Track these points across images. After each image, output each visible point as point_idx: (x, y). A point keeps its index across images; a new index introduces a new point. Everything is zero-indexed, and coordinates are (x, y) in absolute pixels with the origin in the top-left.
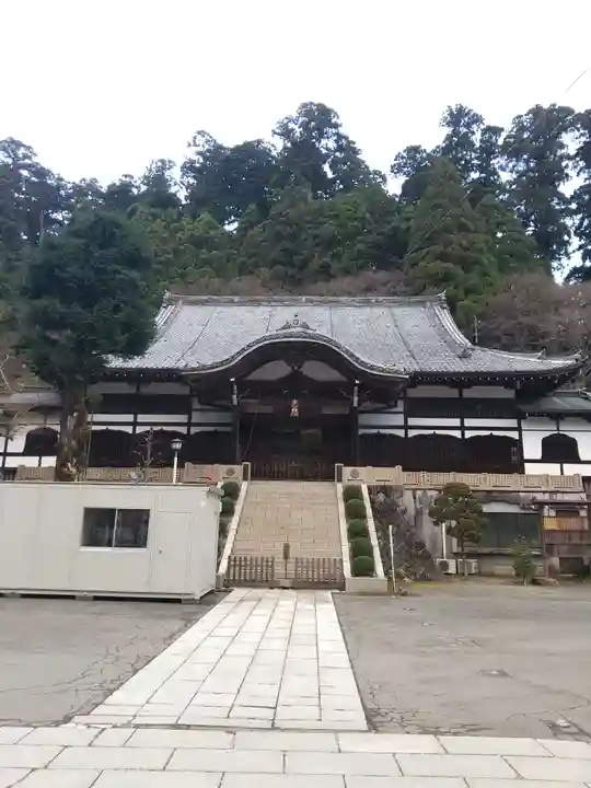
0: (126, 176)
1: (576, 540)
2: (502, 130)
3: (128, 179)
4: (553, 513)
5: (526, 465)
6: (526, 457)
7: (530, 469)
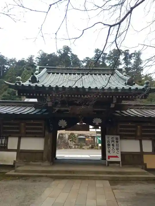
0: (23, 58)
1: (91, 142)
2: (107, 54)
3: (23, 59)
4: (91, 138)
5: (90, 129)
6: (90, 128)
7: (90, 130)
